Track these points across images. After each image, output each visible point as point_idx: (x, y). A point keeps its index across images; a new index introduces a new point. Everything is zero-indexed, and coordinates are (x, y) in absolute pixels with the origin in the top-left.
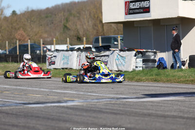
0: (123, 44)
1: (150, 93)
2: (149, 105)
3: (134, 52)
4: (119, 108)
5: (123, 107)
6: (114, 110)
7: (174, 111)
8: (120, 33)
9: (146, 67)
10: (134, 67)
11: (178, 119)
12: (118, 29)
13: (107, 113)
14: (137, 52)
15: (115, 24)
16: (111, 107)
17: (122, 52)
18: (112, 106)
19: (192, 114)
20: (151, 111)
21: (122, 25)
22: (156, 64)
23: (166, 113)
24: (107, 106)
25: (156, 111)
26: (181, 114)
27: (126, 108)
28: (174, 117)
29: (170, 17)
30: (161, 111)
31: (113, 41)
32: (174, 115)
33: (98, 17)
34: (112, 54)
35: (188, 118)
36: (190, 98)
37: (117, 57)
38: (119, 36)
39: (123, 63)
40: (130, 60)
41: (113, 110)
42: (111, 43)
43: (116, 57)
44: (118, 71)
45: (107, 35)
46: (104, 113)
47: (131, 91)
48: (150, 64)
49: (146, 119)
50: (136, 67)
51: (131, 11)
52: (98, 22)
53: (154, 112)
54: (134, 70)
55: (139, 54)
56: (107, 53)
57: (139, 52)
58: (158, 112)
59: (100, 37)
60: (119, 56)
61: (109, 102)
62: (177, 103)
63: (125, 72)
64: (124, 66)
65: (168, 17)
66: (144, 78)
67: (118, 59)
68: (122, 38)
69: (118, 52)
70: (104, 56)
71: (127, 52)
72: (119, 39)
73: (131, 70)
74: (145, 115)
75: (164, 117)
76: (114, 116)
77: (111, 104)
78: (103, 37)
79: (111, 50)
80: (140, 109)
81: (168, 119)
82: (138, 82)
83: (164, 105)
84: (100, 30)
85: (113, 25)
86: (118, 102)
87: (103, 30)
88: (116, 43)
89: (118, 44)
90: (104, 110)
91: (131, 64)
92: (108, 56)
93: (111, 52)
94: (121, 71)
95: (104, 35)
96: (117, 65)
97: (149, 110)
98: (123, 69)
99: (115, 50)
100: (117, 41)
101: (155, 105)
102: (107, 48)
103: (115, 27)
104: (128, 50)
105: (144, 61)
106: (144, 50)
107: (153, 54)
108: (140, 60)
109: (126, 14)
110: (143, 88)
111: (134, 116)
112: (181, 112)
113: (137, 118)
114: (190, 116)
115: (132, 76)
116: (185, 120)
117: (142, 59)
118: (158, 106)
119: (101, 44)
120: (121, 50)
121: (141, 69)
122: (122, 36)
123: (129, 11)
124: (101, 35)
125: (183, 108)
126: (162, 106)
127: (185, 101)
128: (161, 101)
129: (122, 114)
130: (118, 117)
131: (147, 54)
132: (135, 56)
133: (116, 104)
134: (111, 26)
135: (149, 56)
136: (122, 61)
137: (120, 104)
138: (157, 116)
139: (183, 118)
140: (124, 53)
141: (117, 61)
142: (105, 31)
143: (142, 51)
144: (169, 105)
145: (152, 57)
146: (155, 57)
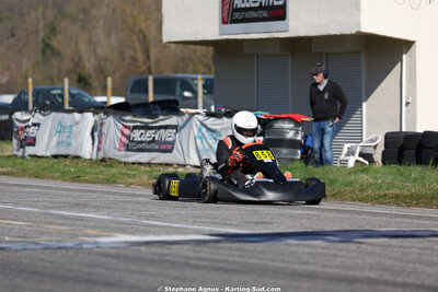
2: (303, 253)
5: (240, 256)
7: (370, 269)
16: (209, 256)
17: (212, 119)
19: (413, 276)
20: (311, 268)
22: (299, 151)
23: (351, 273)
25: (324, 266)
26: (387, 276)
27: (249, 257)
30: (336, 267)
37: (200, 130)
38: (200, 77)
39: (216, 146)
41: (217, 261)
42: (175, 94)
43: (196, 131)
48: (285, 151)
56: (173, 120)
58: (328, 270)
59: (151, 79)
60: (204, 130)
67: (203, 137)
68: (205, 82)
69: (201, 118)
70: (166, 127)
71: (225, 119)
72: (200, 85)
78: (156, 76)
79: (183, 114)
80: (283, 262)
88: (187, 94)
89: (195, 99)
93: (186, 117)
96: (198, 152)
97: (306, 263)
99: (193, 114)
100: (193, 90)
101: (319, 254)
102: (171, 107)
104: (228, 115)
105: (269, 144)
107: (291, 125)
112: (385, 270)
114: (411, 280)
118: (325, 255)
119: (151, 98)
120: (209, 115)
124: (151, 74)
125: (390, 262)
126: (335, 256)
129: (243, 272)
131: (278, 126)
135: (282, 131)
140: (218, 121)
141: (198, 141)
144: (354, 254)
145: (290, 135)
146: (297, 133)
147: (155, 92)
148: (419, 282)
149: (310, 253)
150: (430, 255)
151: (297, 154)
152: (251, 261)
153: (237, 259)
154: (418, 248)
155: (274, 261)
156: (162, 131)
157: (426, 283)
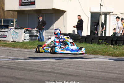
0: (17, 25)
1: (33, 56)
3: (24, 30)
4: (14, 65)
5: (16, 65)
6: (11, 66)
7: (49, 69)
8: (15, 17)
9: (31, 40)
10: (24, 40)
11: (51, 74)
12: (14, 15)
13: (6, 68)
14: (26, 30)
15: (12, 12)
18: (9, 64)
19: (60, 71)
20: (34, 68)
21: (17, 12)
22: (38, 38)
23: (44, 70)
24: (6, 63)
25: (37, 68)
26: (53, 71)
27: (18, 65)
28: (49, 72)
29: (48, 8)
30: (40, 68)
31: (10, 22)
32: (48, 71)
33: (1, 7)
34: (9, 30)
35: (57, 73)
36: (59, 60)
37: (13, 32)
38: (14, 19)
39: (17, 36)
40: (21, 35)
42: (9, 23)
43: (12, 33)
44: (13, 42)
45: (6, 19)
46: (4, 68)
47: (21, 55)
48: (34, 38)
49: (31, 73)
50: (25, 39)
51: (23, 4)
52: (1, 10)
53: (36, 69)
54: (23, 42)
55: (27, 31)
56: (7, 30)
57: (27, 30)
58: (38, 69)
59: (2, 19)
60: (14, 32)
61: (7, 61)
62: (50, 63)
63: (18, 42)
64: (17, 38)
65: (46, 8)
66: (30, 47)
67: (14, 34)
68: (16, 21)
69: (13, 29)
70: (5, 31)
71: (19, 30)
72: (14, 21)
73: (21, 41)
74: (31, 70)
75: (43, 72)
76: (11, 70)
77: (8, 62)
78: (4, 19)
79: (9, 28)
80: (27, 66)
81: (45, 73)
82: (26, 49)
83: (43, 64)
84: (3, 15)
85: (11, 12)
86: (13, 61)
87: (4, 15)
88: (12, 23)
89: (13, 25)
90: (4, 66)
91: (21, 37)
92: (7, 32)
93: (9, 29)
94: (15, 42)
95: (5, 18)
96: (12, 37)
97: (33, 67)
98: (17, 40)
99: (11, 28)
100: (13, 22)
102: (7, 27)
103: (12, 13)
104: (20, 28)
105: (30, 36)
106: (30, 29)
107: (36, 31)
108: (27, 35)
109: (20, 5)
110: (29, 53)
111: (23, 71)
112: (53, 69)
113: (25, 72)
114: (59, 72)
115: (22, 45)
116: (55, 74)
117: (28, 35)
118: (38, 65)
119: (2, 24)
120: (15, 28)
121: (28, 41)
122: (17, 19)
123: (22, 4)
124: (3, 18)
125: (54, 67)
126: (41, 65)
127: (56, 62)
128: (41, 61)
129: (16, 69)
130: (13, 71)
131: (32, 31)
132: (24, 32)
133: (12, 62)
134: (9, 12)
135: (33, 33)
136: (16, 35)
137: (14, 63)
138: (38, 71)
139: (55, 73)
140: (17, 30)
141: (13, 35)
142: (5, 15)
143: (29, 29)
144: (46, 65)
145: (35, 34)
146: (37, 33)
147: (4, 23)
148: (61, 72)
149: (34, 64)
150: (65, 65)
151: (37, 38)
152: (18, 66)
153: (15, 66)
154: (63, 63)
155: (25, 66)
156: (4, 32)
157: (63, 72)
